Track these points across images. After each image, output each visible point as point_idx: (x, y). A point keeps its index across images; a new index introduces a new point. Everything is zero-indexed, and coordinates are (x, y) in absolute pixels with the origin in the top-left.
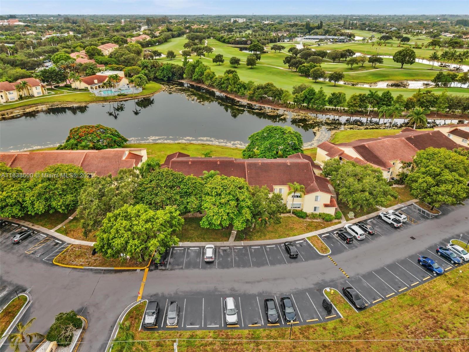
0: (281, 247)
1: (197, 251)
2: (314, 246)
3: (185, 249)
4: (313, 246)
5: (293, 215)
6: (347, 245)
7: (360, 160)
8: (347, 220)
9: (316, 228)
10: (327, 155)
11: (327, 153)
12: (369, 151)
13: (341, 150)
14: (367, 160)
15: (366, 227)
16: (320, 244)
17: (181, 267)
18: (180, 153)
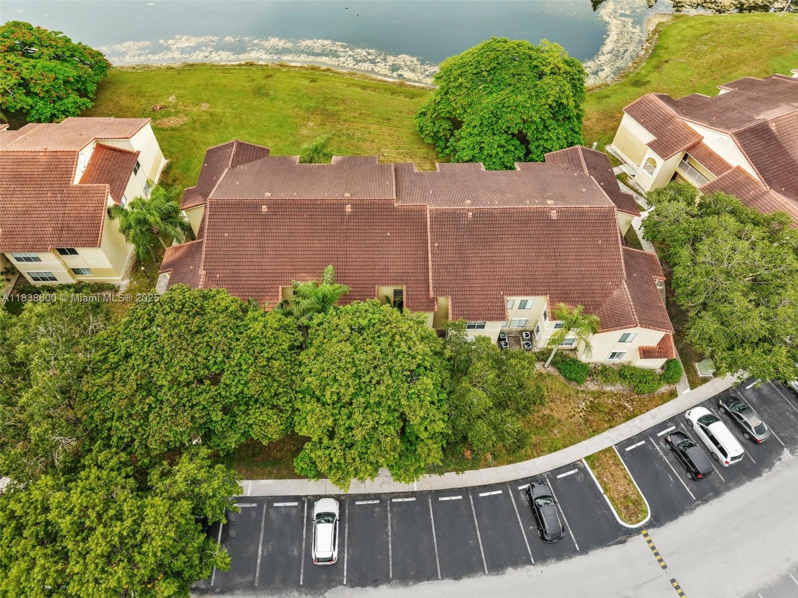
0: (517, 493)
1: (294, 512)
2: (606, 491)
3: (260, 507)
4: (602, 491)
5: (551, 370)
6: (693, 485)
7: (748, 177)
8: (693, 386)
9: (612, 420)
10: (650, 145)
11: (651, 138)
12: (779, 145)
13: (694, 134)
14: (769, 182)
15: (745, 423)
16: (622, 486)
17: (248, 578)
18: (240, 145)
